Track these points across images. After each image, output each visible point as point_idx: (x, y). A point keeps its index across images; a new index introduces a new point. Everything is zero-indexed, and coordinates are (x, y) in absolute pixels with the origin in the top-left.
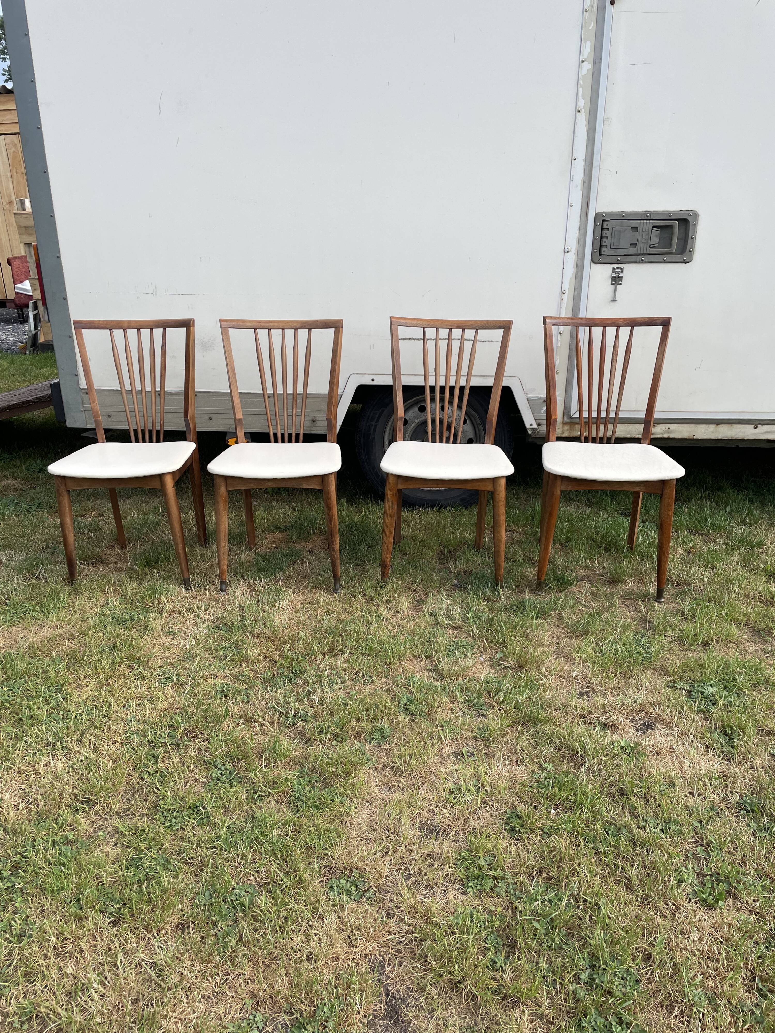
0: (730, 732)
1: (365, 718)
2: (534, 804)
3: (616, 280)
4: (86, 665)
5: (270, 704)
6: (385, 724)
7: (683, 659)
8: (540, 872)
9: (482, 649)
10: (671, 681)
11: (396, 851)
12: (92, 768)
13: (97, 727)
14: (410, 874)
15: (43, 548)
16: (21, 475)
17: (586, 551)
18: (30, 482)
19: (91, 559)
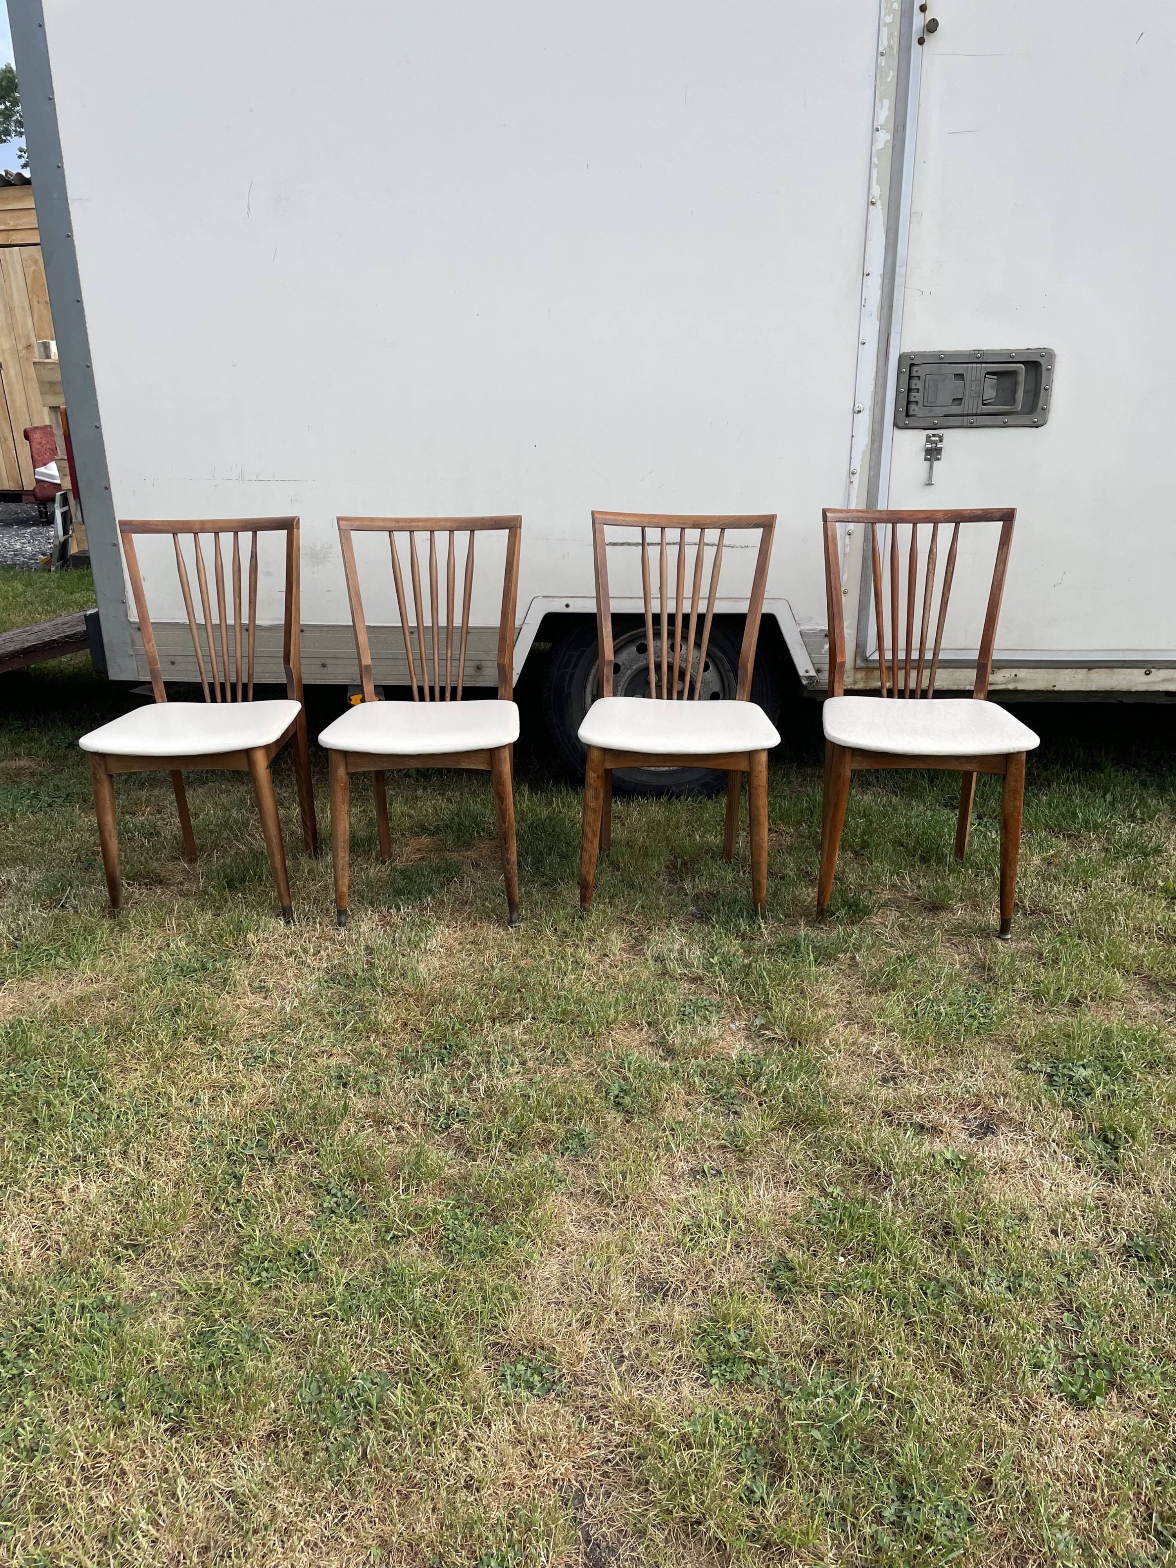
0: (1113, 1138)
1: (556, 1117)
2: (812, 1249)
3: (933, 453)
4: (134, 1039)
5: (411, 1097)
6: (586, 1127)
7: (1040, 1026)
8: (820, 1352)
9: (734, 1012)
10: (1021, 1060)
11: (601, 1320)
12: (142, 1194)
13: (149, 1132)
14: (623, 1356)
15: (72, 862)
16: (42, 752)
17: (892, 862)
18: (55, 763)
19: (143, 878)
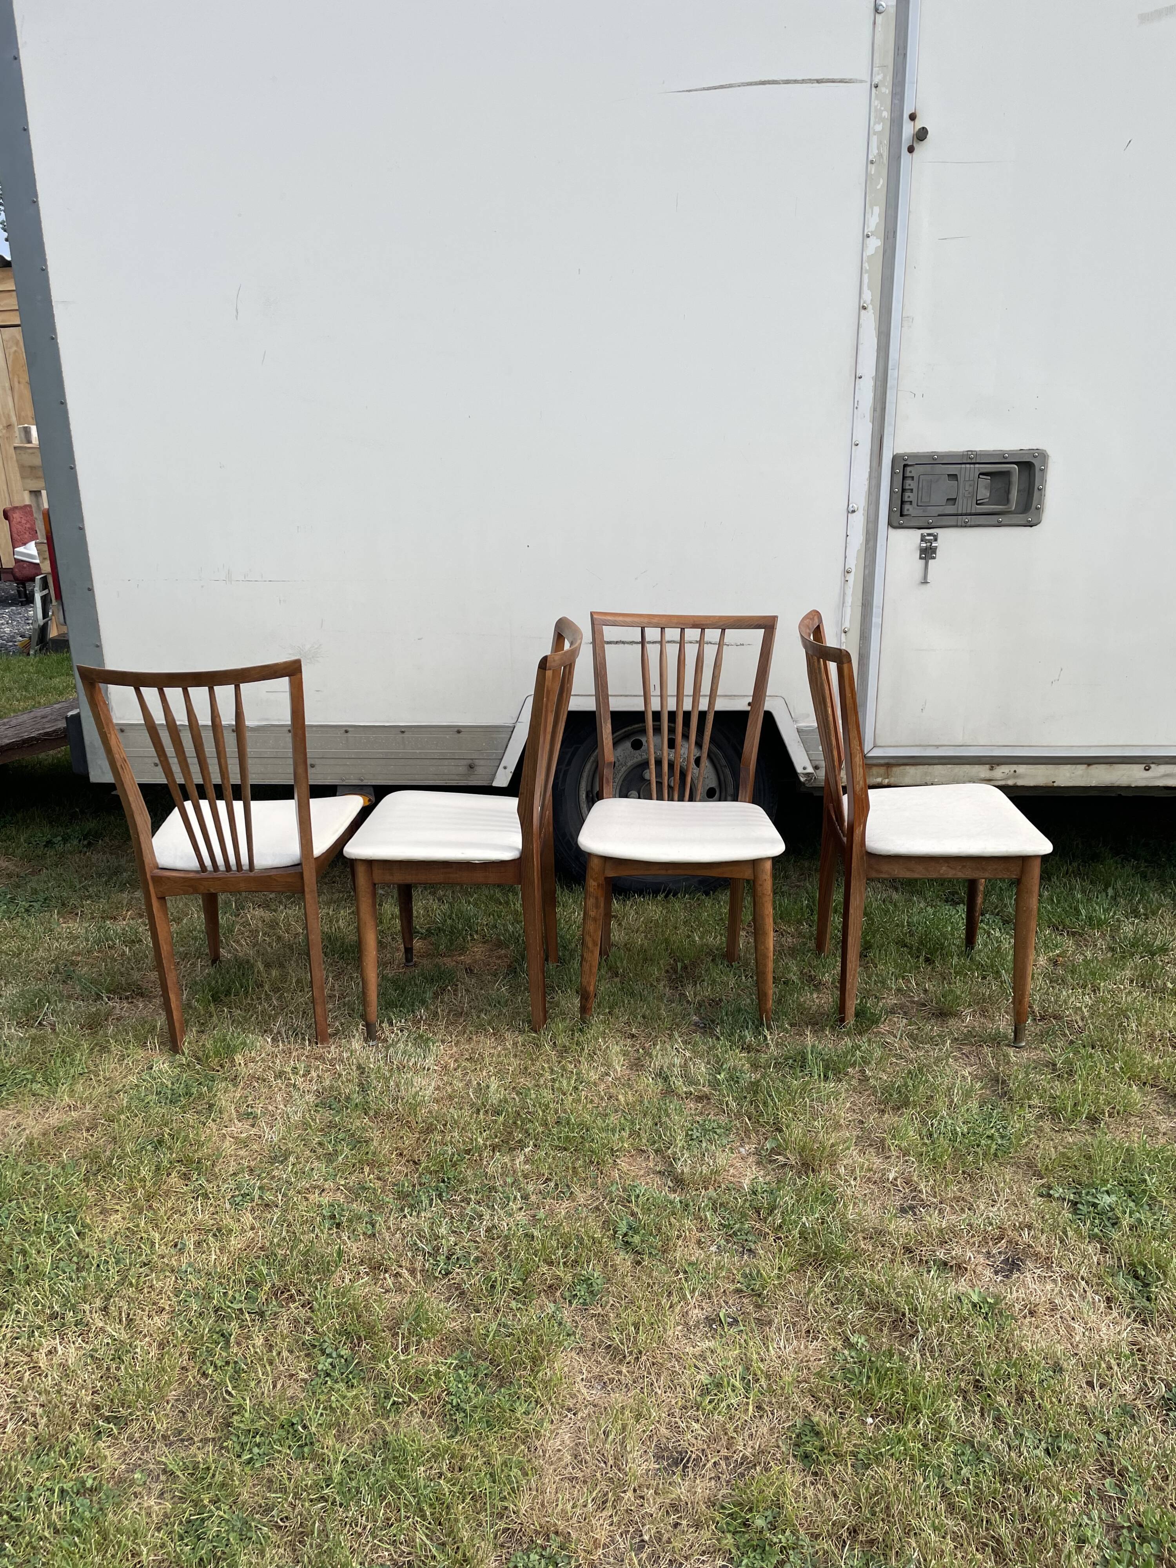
0: (1143, 1273)
1: (562, 1261)
2: (839, 1410)
3: (928, 553)
4: (114, 1175)
5: (409, 1239)
6: (594, 1270)
7: (1060, 1147)
8: (854, 1532)
9: (743, 1134)
10: (1043, 1185)
11: (618, 1499)
12: (124, 1358)
13: (131, 1284)
14: (643, 1541)
15: (50, 973)
16: (19, 852)
17: (897, 966)
18: (33, 863)
19: (125, 990)
